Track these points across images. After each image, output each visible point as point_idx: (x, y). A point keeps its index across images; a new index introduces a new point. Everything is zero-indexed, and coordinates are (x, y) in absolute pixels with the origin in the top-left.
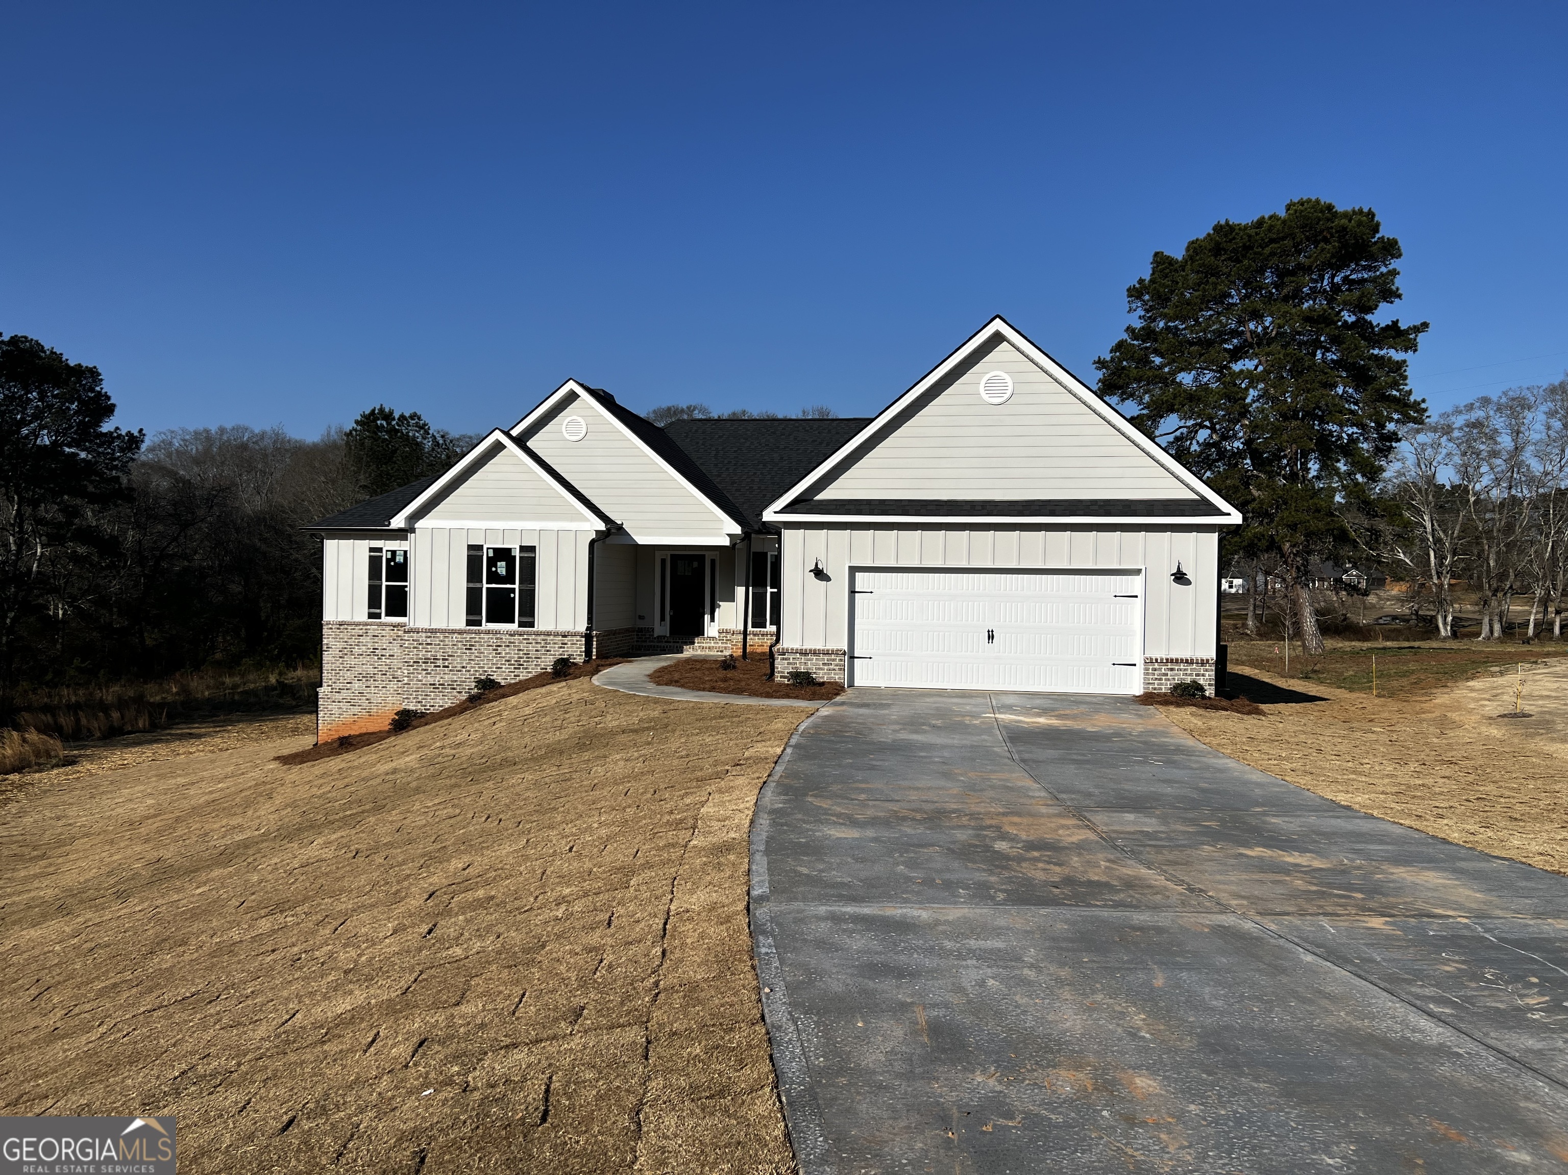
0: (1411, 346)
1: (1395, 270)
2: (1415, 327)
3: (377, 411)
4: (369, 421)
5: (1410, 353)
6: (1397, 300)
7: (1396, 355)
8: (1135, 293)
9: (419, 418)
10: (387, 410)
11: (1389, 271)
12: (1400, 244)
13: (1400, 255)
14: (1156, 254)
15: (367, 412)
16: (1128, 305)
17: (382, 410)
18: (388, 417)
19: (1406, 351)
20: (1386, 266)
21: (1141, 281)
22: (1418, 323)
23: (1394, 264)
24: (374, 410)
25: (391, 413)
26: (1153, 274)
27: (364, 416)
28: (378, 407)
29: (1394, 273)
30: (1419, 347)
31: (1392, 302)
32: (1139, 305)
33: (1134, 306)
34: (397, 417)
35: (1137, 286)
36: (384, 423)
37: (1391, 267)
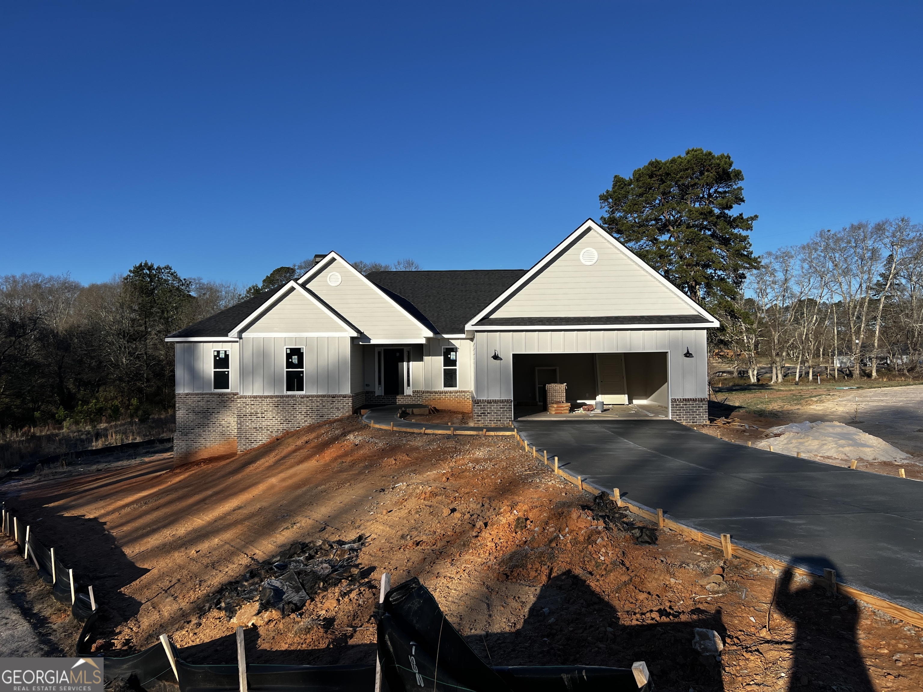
0: (749, 228)
1: (741, 187)
2: (751, 217)
3: (143, 265)
4: (138, 270)
5: (749, 231)
6: (742, 203)
7: (744, 233)
8: (604, 198)
9: (170, 269)
10: (149, 264)
11: (738, 188)
12: (743, 173)
13: (743, 179)
14: (616, 177)
15: (137, 265)
16: (600, 205)
17: (146, 264)
18: (150, 268)
19: (747, 230)
20: (736, 184)
21: (607, 192)
22: (753, 216)
23: (740, 184)
24: (141, 264)
25: (152, 266)
26: (613, 188)
27: (136, 267)
28: (144, 262)
29: (740, 189)
30: (753, 228)
31: (740, 204)
32: (606, 204)
33: (603, 205)
34: (156, 268)
35: (605, 194)
36: (148, 272)
37: (739, 186)
